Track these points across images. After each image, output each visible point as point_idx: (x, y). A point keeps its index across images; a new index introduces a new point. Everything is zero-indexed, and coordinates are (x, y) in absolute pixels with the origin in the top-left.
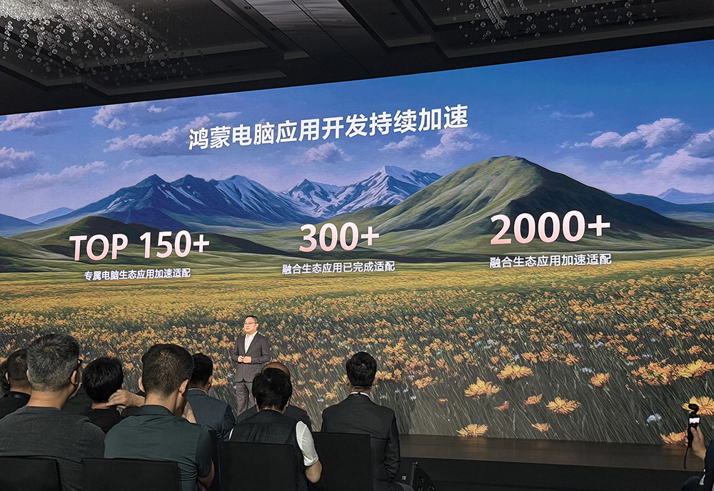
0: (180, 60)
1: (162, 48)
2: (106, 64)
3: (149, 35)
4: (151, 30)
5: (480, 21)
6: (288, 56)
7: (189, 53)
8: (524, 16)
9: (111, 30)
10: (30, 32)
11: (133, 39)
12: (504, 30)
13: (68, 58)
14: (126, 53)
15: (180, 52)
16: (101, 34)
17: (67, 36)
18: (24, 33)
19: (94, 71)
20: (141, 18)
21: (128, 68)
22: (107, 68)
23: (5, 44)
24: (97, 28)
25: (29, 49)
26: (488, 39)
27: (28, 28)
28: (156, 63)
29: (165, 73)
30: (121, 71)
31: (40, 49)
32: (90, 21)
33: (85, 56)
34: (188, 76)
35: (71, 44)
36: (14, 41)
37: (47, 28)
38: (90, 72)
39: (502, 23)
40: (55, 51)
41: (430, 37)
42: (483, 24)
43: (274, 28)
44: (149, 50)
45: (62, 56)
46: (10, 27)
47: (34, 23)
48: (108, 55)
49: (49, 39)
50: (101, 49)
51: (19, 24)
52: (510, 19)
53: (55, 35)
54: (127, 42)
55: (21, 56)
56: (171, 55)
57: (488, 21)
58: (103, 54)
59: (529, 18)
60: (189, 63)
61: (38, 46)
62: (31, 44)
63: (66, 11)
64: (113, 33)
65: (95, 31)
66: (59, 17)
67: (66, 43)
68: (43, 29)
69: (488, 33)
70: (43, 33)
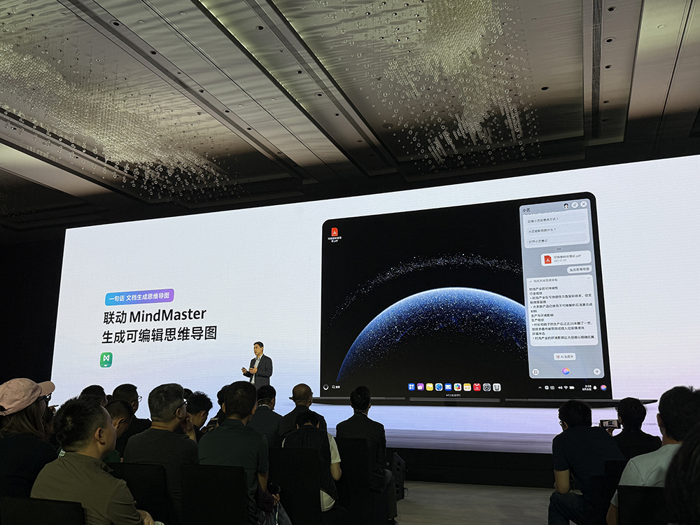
2: (189, 189)
3: (216, 171)
4: (218, 168)
5: (428, 159)
6: (304, 182)
7: (241, 181)
8: (456, 156)
9: (192, 168)
10: (142, 171)
11: (207, 173)
12: (443, 165)
13: (165, 186)
14: (202, 182)
17: (164, 172)
18: (136, 171)
19: (181, 194)
20: (212, 161)
22: (189, 192)
23: (124, 178)
25: (140, 181)
26: (434, 170)
27: (138, 167)
28: (221, 188)
31: (146, 181)
32: (179, 163)
35: (166, 177)
36: (129, 176)
37: (151, 168)
38: (179, 194)
39: (441, 160)
40: (156, 182)
41: (396, 169)
42: (430, 162)
43: (296, 165)
44: (217, 180)
45: (160, 185)
46: (127, 167)
47: (143, 164)
48: (190, 184)
50: (186, 180)
51: (133, 166)
52: (447, 158)
53: (156, 172)
54: (202, 175)
55: (134, 185)
56: (231, 183)
57: (432, 159)
59: (459, 158)
61: (145, 179)
62: (141, 177)
63: (164, 157)
64: (194, 171)
65: (181, 168)
66: (159, 160)
67: (163, 177)
68: (148, 168)
69: (433, 167)
70: (148, 171)
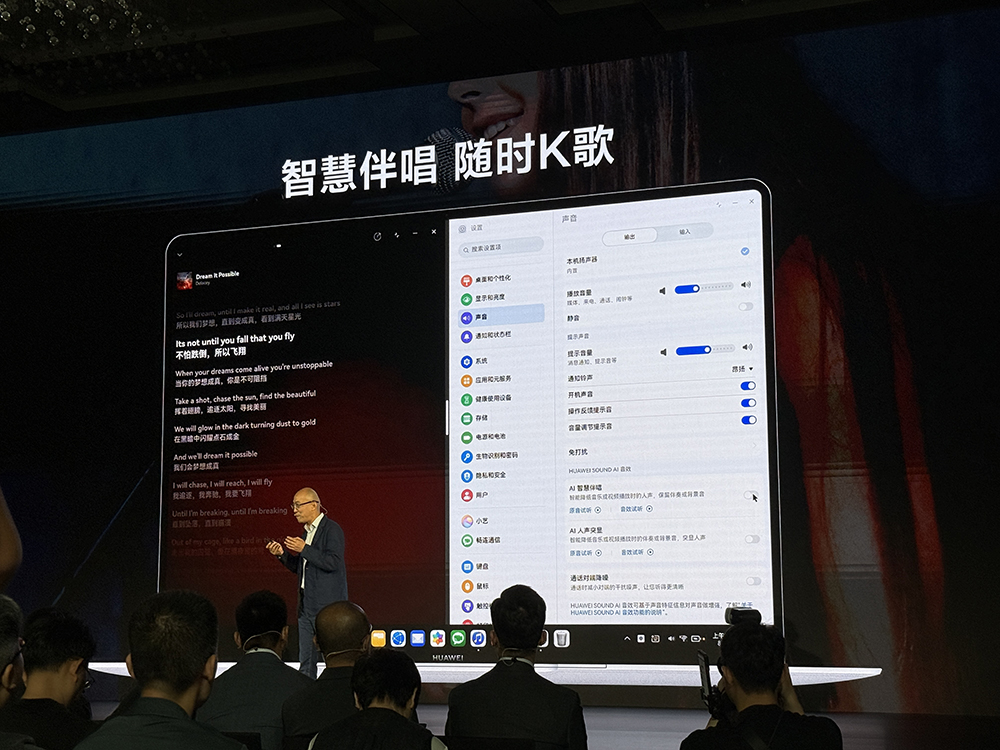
1: (157, 28)
2: (59, 57)
3: (133, 5)
6: (381, 34)
7: (204, 34)
11: (106, 13)
14: (94, 37)
16: (50, 6)
21: (98, 63)
22: (61, 65)
28: (147, 53)
29: (163, 70)
30: (86, 69)
33: (22, 46)
38: (32, 71)
44: (135, 31)
48: (62, 42)
54: (94, 18)
56: (174, 39)
58: (54, 40)
60: (205, 52)
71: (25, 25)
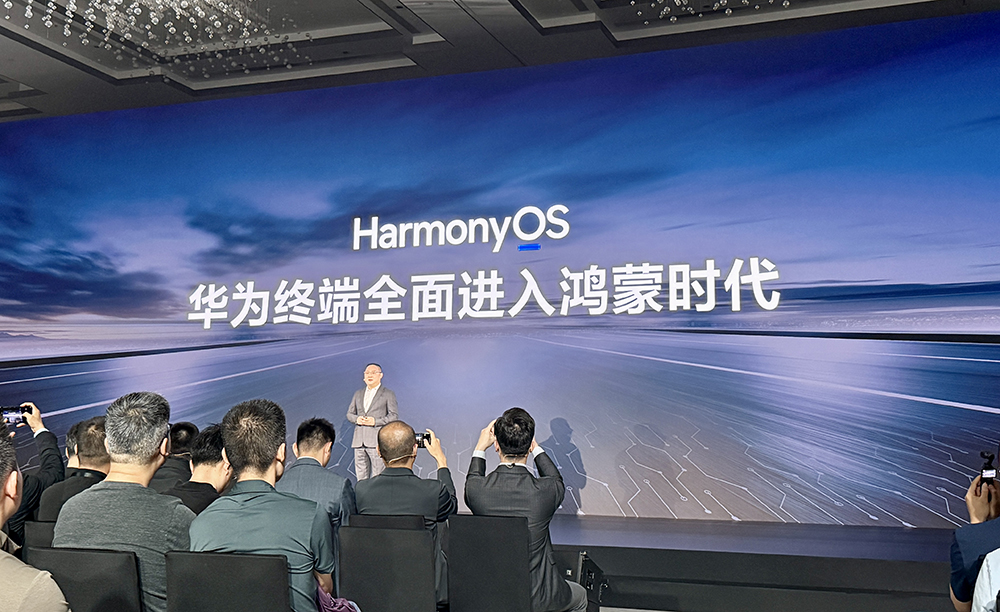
0: (284, 45)
1: (261, 32)
2: (192, 51)
3: (245, 15)
4: (248, 10)
6: (417, 40)
7: (294, 37)
9: (198, 9)
10: (97, 12)
11: (226, 20)
12: (686, 6)
13: (145, 44)
14: (217, 37)
15: (284, 36)
16: (186, 14)
17: (143, 18)
18: (89, 14)
19: (177, 61)
21: (219, 56)
22: (193, 56)
23: (67, 26)
24: (181, 8)
25: (96, 33)
26: (667, 17)
27: (95, 8)
28: (254, 49)
29: (265, 62)
30: (210, 60)
31: (108, 34)
33: (166, 42)
34: (292, 65)
35: (148, 27)
36: (77, 24)
37: (119, 8)
38: (172, 61)
40: (128, 36)
41: (594, 14)
43: (401, 6)
44: (246, 33)
45: (136, 43)
46: (71, 7)
47: (102, 2)
48: (194, 40)
49: (121, 21)
50: (185, 33)
53: (129, 16)
54: (218, 24)
55: (86, 41)
56: (273, 40)
58: (188, 39)
60: (294, 50)
61: (108, 30)
62: (98, 28)
64: (201, 14)
65: (178, 11)
67: (142, 26)
68: (113, 8)
69: (667, 9)
70: (114, 14)
71: (169, 27)
